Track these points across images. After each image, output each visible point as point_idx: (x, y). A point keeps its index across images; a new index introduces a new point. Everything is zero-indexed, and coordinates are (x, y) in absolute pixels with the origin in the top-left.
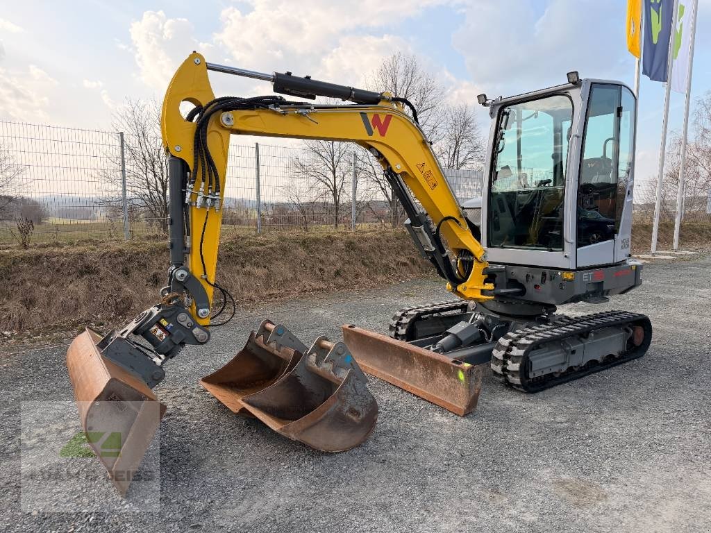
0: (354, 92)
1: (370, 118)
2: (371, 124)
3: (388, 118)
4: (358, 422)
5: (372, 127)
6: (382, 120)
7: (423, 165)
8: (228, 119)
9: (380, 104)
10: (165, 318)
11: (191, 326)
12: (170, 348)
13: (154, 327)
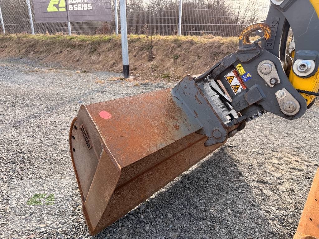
10: (243, 64)
11: (276, 85)
12: (242, 107)
13: (231, 74)
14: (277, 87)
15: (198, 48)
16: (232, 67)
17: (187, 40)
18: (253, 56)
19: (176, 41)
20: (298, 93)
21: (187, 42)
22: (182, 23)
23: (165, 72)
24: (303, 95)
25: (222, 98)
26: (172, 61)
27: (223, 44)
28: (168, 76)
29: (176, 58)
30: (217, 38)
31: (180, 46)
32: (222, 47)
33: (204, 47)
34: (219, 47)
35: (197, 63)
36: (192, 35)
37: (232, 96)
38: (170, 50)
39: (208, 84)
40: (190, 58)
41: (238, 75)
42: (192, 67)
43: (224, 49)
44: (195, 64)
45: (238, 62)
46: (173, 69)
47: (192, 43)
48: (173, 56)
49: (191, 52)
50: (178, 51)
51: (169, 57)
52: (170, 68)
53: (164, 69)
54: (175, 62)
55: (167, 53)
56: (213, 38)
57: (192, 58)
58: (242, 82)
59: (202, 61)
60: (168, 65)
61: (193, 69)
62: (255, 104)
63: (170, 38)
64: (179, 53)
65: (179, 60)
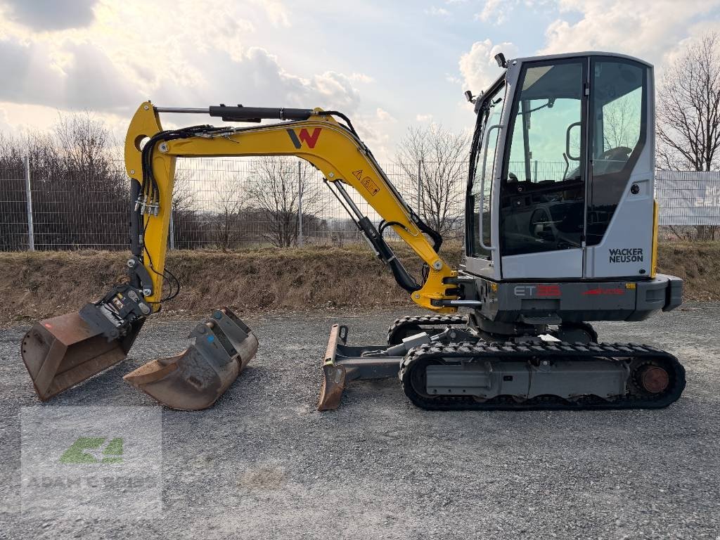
0: (281, 112)
1: (298, 133)
2: (299, 138)
3: (317, 131)
4: (200, 390)
5: (300, 141)
6: (311, 133)
7: (360, 172)
8: (164, 148)
9: (310, 119)
10: (121, 293)
11: (137, 301)
12: (125, 315)
13: (116, 299)
14: (138, 302)
15: (72, 271)
16: (115, 295)
17: (50, 258)
18: (125, 289)
19: (29, 261)
20: (148, 304)
21: (51, 262)
22: (34, 232)
23: (19, 312)
24: (151, 304)
25: (114, 314)
26: (28, 292)
27: (112, 262)
28: (25, 317)
29: (35, 287)
30: (102, 254)
31: (38, 268)
32: (112, 266)
33: (83, 270)
34: (108, 267)
35: (75, 292)
36: (57, 250)
37: (119, 311)
38: (21, 276)
39: (103, 307)
40: (61, 286)
41: (119, 299)
42: (68, 299)
43: (116, 269)
44: (71, 294)
45: (118, 292)
46: (33, 305)
47: (60, 263)
48: (28, 285)
49: (61, 276)
50: (36, 277)
51: (20, 288)
52: (27, 303)
53: (14, 306)
54: (35, 294)
55: (14, 282)
56: (95, 253)
57: (65, 286)
58: (123, 302)
59: (83, 288)
60: (21, 299)
61: (70, 302)
62: (131, 312)
63: (15, 255)
64: (40, 279)
65: (41, 291)
